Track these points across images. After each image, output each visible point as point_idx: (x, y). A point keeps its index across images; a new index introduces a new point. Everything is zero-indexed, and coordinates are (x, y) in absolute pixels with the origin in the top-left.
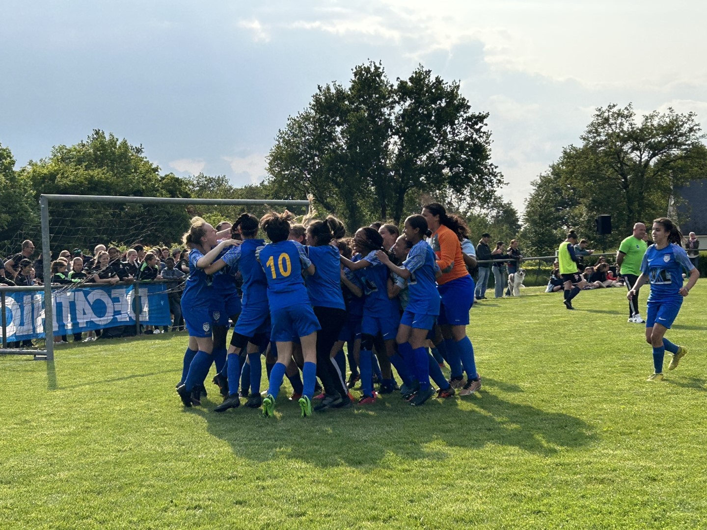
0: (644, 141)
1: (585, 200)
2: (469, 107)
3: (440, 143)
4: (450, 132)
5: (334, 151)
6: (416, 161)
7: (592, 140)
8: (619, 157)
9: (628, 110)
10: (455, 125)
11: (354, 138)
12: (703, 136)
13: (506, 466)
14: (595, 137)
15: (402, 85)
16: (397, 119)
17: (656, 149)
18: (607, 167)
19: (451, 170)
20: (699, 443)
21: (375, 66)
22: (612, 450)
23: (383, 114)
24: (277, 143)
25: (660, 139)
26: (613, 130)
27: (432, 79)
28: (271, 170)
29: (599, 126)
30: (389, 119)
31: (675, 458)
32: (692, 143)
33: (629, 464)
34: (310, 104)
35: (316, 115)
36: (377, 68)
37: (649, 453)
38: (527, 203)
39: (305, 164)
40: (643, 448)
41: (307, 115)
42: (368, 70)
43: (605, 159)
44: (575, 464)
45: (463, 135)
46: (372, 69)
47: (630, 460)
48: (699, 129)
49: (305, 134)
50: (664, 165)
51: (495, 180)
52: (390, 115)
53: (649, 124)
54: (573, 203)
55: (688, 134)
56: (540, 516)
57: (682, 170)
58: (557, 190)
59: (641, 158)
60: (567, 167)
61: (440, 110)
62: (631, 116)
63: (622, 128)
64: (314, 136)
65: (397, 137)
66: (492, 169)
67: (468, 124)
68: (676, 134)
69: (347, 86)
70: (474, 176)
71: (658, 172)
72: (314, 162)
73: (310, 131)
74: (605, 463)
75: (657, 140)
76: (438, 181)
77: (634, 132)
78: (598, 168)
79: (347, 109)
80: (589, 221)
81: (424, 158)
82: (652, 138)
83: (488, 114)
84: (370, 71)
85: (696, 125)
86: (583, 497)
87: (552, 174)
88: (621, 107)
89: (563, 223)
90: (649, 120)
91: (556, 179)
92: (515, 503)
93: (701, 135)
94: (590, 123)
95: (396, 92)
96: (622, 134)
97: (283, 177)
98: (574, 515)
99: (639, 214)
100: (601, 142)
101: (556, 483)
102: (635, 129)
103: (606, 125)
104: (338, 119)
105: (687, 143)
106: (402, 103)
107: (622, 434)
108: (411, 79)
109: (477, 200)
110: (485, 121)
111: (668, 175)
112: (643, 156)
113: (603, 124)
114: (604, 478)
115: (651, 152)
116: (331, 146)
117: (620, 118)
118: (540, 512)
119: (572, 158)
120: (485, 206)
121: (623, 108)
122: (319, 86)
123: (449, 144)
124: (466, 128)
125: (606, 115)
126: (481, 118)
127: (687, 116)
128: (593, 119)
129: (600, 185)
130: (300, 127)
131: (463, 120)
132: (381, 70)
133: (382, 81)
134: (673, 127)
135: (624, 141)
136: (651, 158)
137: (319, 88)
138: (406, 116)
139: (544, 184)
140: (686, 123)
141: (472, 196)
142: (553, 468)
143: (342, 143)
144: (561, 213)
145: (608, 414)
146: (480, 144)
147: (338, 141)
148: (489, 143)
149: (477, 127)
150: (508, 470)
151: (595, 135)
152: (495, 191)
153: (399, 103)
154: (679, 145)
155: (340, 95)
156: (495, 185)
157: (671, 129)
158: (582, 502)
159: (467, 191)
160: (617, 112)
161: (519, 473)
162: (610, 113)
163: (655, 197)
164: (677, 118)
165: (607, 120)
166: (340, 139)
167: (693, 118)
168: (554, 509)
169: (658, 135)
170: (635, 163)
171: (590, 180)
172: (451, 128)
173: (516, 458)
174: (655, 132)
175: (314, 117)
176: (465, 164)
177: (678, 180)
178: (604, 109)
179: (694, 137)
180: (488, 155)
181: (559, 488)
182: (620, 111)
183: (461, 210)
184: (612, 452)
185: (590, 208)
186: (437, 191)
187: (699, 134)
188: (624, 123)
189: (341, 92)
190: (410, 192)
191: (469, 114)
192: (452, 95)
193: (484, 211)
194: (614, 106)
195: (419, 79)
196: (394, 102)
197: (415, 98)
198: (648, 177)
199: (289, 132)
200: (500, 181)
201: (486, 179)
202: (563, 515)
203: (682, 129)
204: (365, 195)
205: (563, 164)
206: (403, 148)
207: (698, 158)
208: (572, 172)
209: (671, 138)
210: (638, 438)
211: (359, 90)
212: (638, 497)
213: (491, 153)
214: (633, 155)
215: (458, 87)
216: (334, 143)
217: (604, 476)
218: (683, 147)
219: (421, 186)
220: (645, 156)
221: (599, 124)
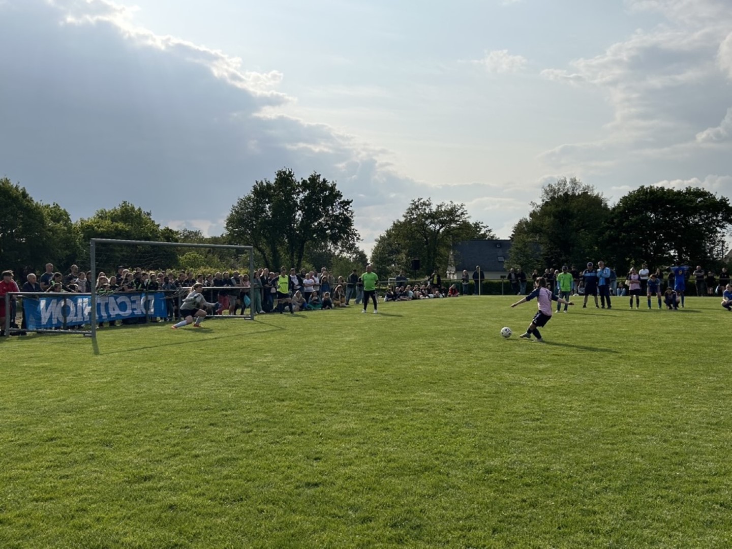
0: (437, 219)
2: (342, 196)
3: (325, 216)
4: (331, 210)
5: (265, 218)
6: (312, 225)
7: (409, 218)
8: (424, 227)
9: (428, 201)
10: (334, 206)
11: (276, 211)
12: (468, 217)
13: (368, 402)
14: (411, 216)
15: (304, 182)
16: (301, 201)
17: (443, 223)
18: (417, 232)
19: (331, 231)
20: (473, 389)
23: (293, 198)
24: (232, 212)
25: (445, 218)
26: (420, 212)
27: (321, 179)
30: (296, 201)
31: (460, 397)
32: (463, 221)
34: (251, 191)
35: (254, 197)
36: (290, 172)
37: (446, 395)
39: (248, 225)
40: (443, 391)
41: (249, 197)
42: (284, 173)
43: (416, 228)
44: (406, 401)
45: (338, 212)
46: (287, 173)
48: (467, 213)
49: (248, 208)
50: (447, 232)
51: (355, 238)
52: (297, 199)
53: (440, 210)
54: (398, 252)
55: (460, 216)
57: (457, 235)
58: (389, 244)
59: (435, 228)
60: (395, 232)
61: (325, 197)
62: (430, 205)
63: (425, 212)
64: (253, 209)
65: (301, 211)
66: (354, 231)
67: (341, 206)
68: (454, 216)
69: (272, 181)
70: (344, 235)
71: (444, 236)
72: (253, 224)
73: (251, 206)
74: (423, 400)
76: (324, 237)
77: (432, 214)
78: (412, 233)
79: (272, 195)
80: (407, 262)
81: (316, 224)
82: (441, 217)
83: (352, 200)
85: (465, 211)
87: (387, 235)
88: (425, 199)
89: (392, 263)
90: (440, 208)
91: (389, 238)
94: (408, 208)
95: (300, 186)
96: (425, 215)
99: (434, 259)
100: (414, 219)
102: (432, 212)
103: (417, 209)
104: (267, 200)
105: (460, 220)
106: (304, 192)
107: (431, 383)
108: (309, 179)
109: (345, 249)
110: (351, 204)
111: (450, 238)
113: (415, 209)
115: (441, 225)
116: (263, 216)
117: (424, 205)
119: (397, 226)
120: (350, 252)
121: (426, 201)
123: (330, 217)
124: (340, 208)
125: (417, 203)
126: (348, 203)
127: (460, 206)
128: (410, 206)
129: (413, 243)
130: (245, 204)
131: (338, 203)
132: (292, 174)
133: (293, 180)
135: (427, 219)
136: (440, 228)
137: (256, 182)
138: (305, 199)
139: (382, 241)
140: (460, 210)
141: (342, 246)
142: (394, 403)
143: (269, 214)
144: (391, 257)
145: (422, 372)
146: (348, 217)
148: (353, 217)
149: (346, 207)
150: (369, 404)
151: (411, 214)
152: (355, 244)
153: (302, 192)
154: (455, 222)
155: (269, 186)
156: (356, 241)
157: (452, 212)
159: (339, 244)
160: (422, 202)
162: (419, 203)
163: (442, 250)
164: (455, 207)
165: (417, 206)
166: (268, 212)
167: (463, 207)
169: (445, 216)
170: (432, 230)
171: (407, 239)
172: (331, 208)
174: (443, 214)
175: (253, 199)
176: (339, 228)
177: (455, 241)
178: (415, 201)
179: (464, 218)
180: (352, 224)
182: (424, 202)
183: (336, 254)
185: (407, 255)
186: (323, 243)
187: (466, 216)
188: (427, 209)
190: (307, 243)
191: (342, 200)
192: (332, 189)
193: (349, 255)
194: (421, 199)
195: (313, 179)
196: (300, 192)
197: (311, 190)
198: (439, 239)
199: (238, 206)
200: (358, 238)
201: (351, 237)
203: (457, 213)
204: (282, 244)
205: (393, 230)
206: (304, 218)
207: (466, 229)
208: (398, 235)
209: (451, 217)
210: (440, 386)
211: (279, 184)
213: (353, 222)
214: (431, 226)
215: (336, 184)
216: (264, 214)
218: (458, 223)
219: (314, 239)
220: (437, 227)
221: (413, 209)
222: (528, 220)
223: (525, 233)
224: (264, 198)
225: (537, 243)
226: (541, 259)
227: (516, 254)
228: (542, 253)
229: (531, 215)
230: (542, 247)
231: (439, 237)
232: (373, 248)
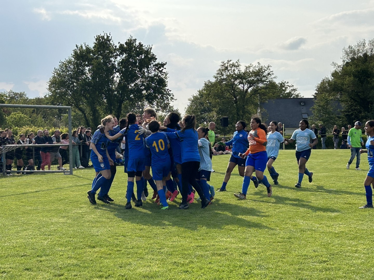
0: (245, 79)
1: (215, 109)
2: (156, 59)
3: (141, 77)
4: (146, 72)
5: (84, 80)
6: (128, 87)
7: (219, 78)
8: (233, 87)
9: (237, 63)
10: (149, 68)
11: (95, 74)
12: (275, 77)
13: (171, 248)
14: (221, 77)
15: (121, 46)
16: (118, 64)
17: (251, 83)
18: (227, 92)
19: (147, 92)
21: (107, 36)
22: (225, 238)
23: (111, 61)
24: (54, 75)
25: (253, 78)
26: (230, 73)
27: (137, 43)
28: (50, 89)
29: (223, 71)
30: (114, 64)
32: (269, 81)
33: (234, 246)
34: (72, 55)
35: (75, 60)
36: (108, 37)
38: (186, 110)
39: (69, 87)
40: (241, 237)
41: (70, 61)
42: (103, 37)
43: (226, 88)
44: (206, 246)
45: (153, 73)
46: (106, 37)
47: (234, 244)
48: (273, 74)
49: (69, 70)
50: (255, 92)
51: (170, 98)
52: (115, 62)
53: (248, 70)
54: (210, 110)
55: (267, 76)
56: (188, 274)
57: (264, 94)
58: (201, 104)
59: (244, 88)
60: (207, 91)
61: (141, 60)
62: (239, 66)
63: (234, 73)
64: (74, 71)
65: (119, 73)
66: (168, 92)
67: (156, 68)
68: (261, 76)
69: (91, 46)
70: (159, 95)
71: (252, 95)
72: (74, 86)
73: (72, 69)
74: (222, 245)
75: (252, 79)
76: (140, 97)
78: (222, 92)
79: (92, 58)
80: (217, 120)
81: (133, 85)
82: (249, 78)
83: (166, 63)
84: (104, 38)
85: (271, 72)
86: (210, 263)
87: (199, 95)
88: (234, 61)
89: (205, 121)
90: (248, 69)
91: (201, 98)
92: (175, 267)
93: (274, 77)
94: (218, 69)
95: (118, 50)
96: (234, 75)
97: (57, 93)
98: (205, 273)
99: (243, 117)
100: (224, 79)
101: (197, 256)
102: (241, 73)
103: (227, 71)
104: (87, 63)
105: (267, 81)
106: (121, 56)
107: (231, 230)
108: (126, 43)
109: (160, 108)
110: (165, 66)
111: (257, 97)
112: (245, 87)
113: (225, 70)
114: (221, 253)
115: (249, 85)
116: (83, 77)
117: (233, 67)
118: (187, 271)
119: (209, 87)
120: (165, 111)
121: (235, 62)
122: (76, 45)
123: (146, 78)
124: (155, 70)
125: (226, 65)
126: (163, 65)
127: (267, 67)
128: (220, 67)
129: (223, 101)
130: (66, 67)
131: (153, 66)
132: (110, 38)
133: (111, 44)
134: (260, 72)
135: (236, 79)
136: (249, 88)
137: (77, 46)
138: (123, 63)
139: (195, 100)
140: (266, 70)
141: (157, 105)
142: (195, 248)
143: (89, 76)
144: (203, 115)
146: (162, 78)
147: (87, 74)
148: (167, 78)
149: (160, 69)
150: (172, 250)
151: (221, 75)
152: (170, 103)
153: (119, 56)
154: (262, 82)
155: (88, 50)
156: (170, 100)
157: (259, 73)
158: (209, 266)
159: (155, 103)
160: (232, 64)
161: (178, 251)
162: (229, 64)
163: (250, 108)
164: (262, 68)
165: (227, 68)
166: (88, 74)
167: (270, 68)
168: (195, 270)
169: (252, 76)
170: (241, 90)
171: (218, 99)
172: (147, 70)
173: (176, 243)
174: (251, 75)
175: (74, 62)
176: (155, 89)
177: (262, 99)
178: (225, 62)
179: (270, 78)
180: (166, 85)
181: (198, 259)
182: (233, 63)
184: (225, 239)
185: (218, 113)
186: (140, 103)
187: (273, 76)
188: (236, 70)
189: (89, 49)
190: (125, 102)
191: (156, 63)
192: (147, 52)
193: (164, 114)
194: (230, 61)
195: (130, 43)
196: (117, 55)
197: (128, 53)
198: (247, 98)
199: (60, 69)
200: (172, 98)
201: (165, 97)
202: (199, 273)
203: (264, 73)
204: (101, 104)
205: (204, 90)
206: (122, 80)
207: (272, 89)
208: (209, 94)
209: (259, 78)
210: (239, 232)
211: (98, 48)
212: (237, 263)
213: (167, 83)
214: (239, 86)
215: (151, 48)
216: (84, 76)
217: (221, 252)
218: (265, 83)
219: (131, 99)
220: (246, 87)
221: (223, 70)
222: (330, 79)
223: (327, 91)
224: (85, 61)
225: (339, 101)
226: (342, 115)
227: (319, 111)
228: (343, 110)
229: (333, 75)
230: (343, 105)
231: (247, 97)
232: (187, 107)
